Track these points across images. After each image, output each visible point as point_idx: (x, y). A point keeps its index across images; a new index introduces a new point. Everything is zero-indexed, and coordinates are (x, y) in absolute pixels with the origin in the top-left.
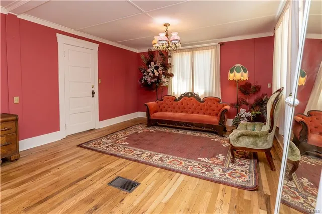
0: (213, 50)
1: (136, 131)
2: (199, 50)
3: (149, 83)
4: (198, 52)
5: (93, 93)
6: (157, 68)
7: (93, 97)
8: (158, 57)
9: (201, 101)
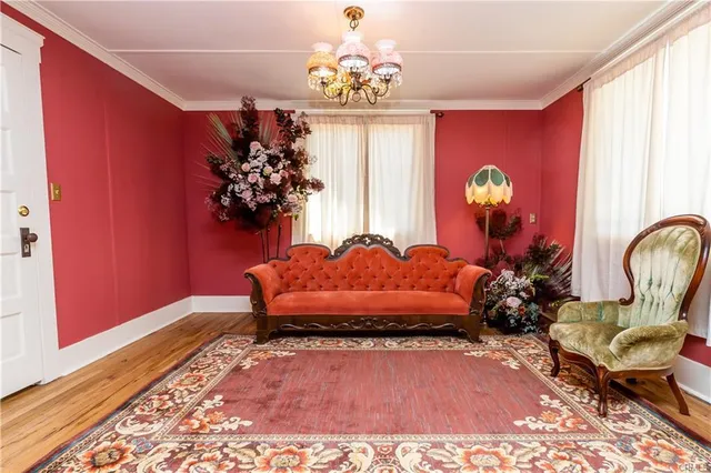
0: (419, 128)
1: (233, 364)
2: (384, 123)
3: (252, 205)
4: (380, 127)
5: (28, 238)
6: (273, 160)
7: (26, 254)
8: (264, 129)
9: (400, 257)
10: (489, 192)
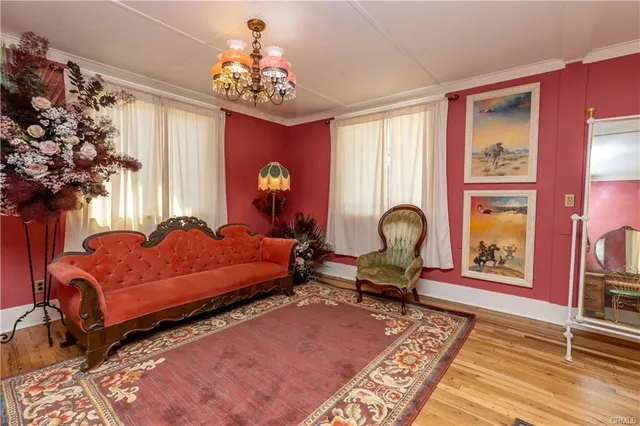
9: (213, 236)
10: (269, 182)
